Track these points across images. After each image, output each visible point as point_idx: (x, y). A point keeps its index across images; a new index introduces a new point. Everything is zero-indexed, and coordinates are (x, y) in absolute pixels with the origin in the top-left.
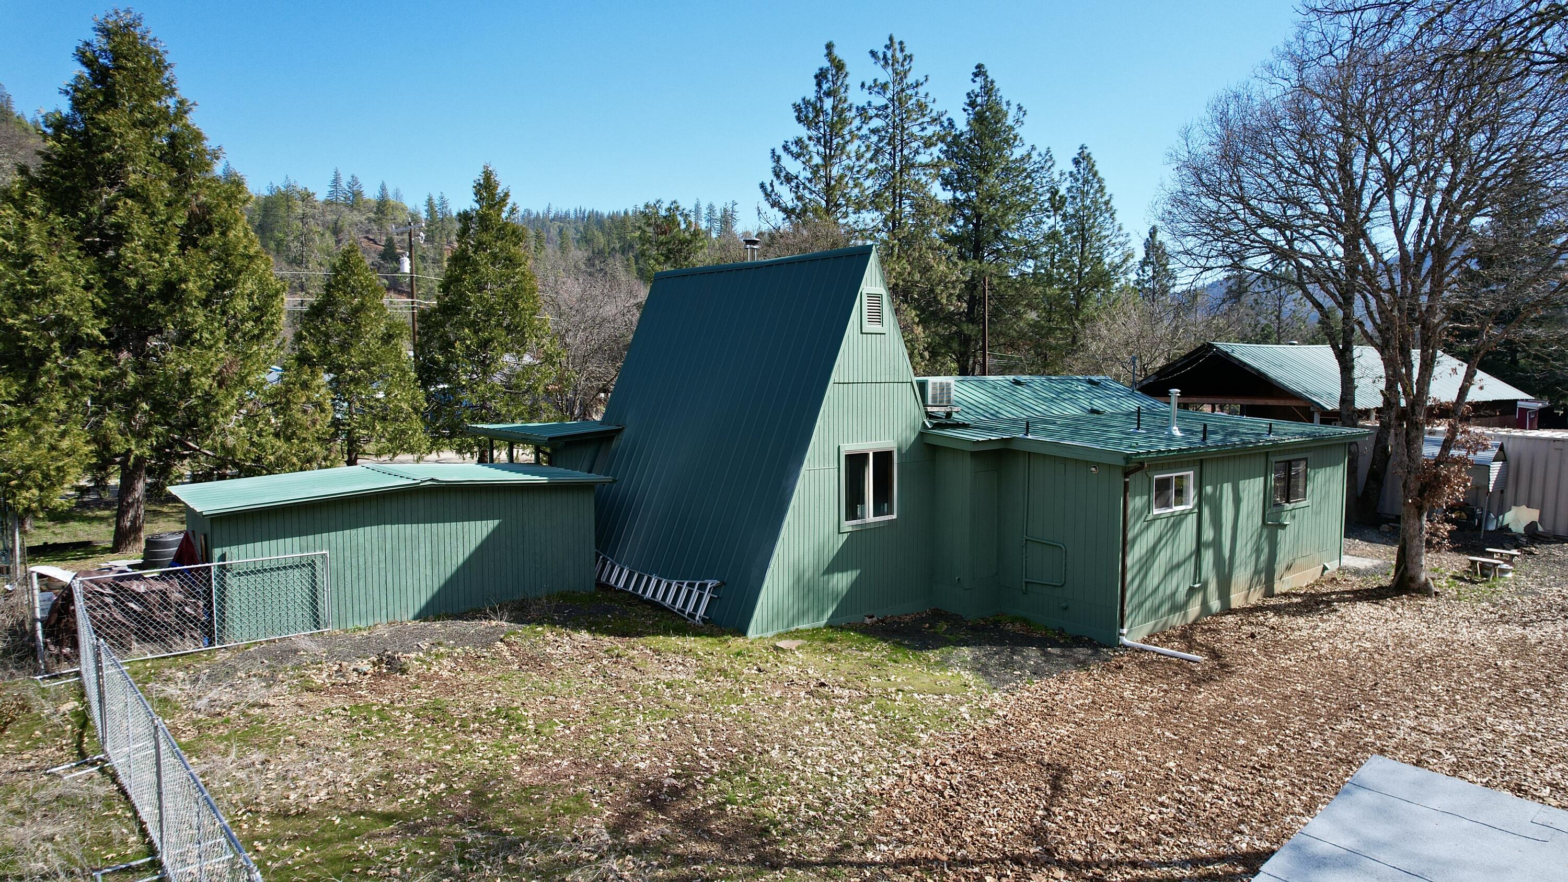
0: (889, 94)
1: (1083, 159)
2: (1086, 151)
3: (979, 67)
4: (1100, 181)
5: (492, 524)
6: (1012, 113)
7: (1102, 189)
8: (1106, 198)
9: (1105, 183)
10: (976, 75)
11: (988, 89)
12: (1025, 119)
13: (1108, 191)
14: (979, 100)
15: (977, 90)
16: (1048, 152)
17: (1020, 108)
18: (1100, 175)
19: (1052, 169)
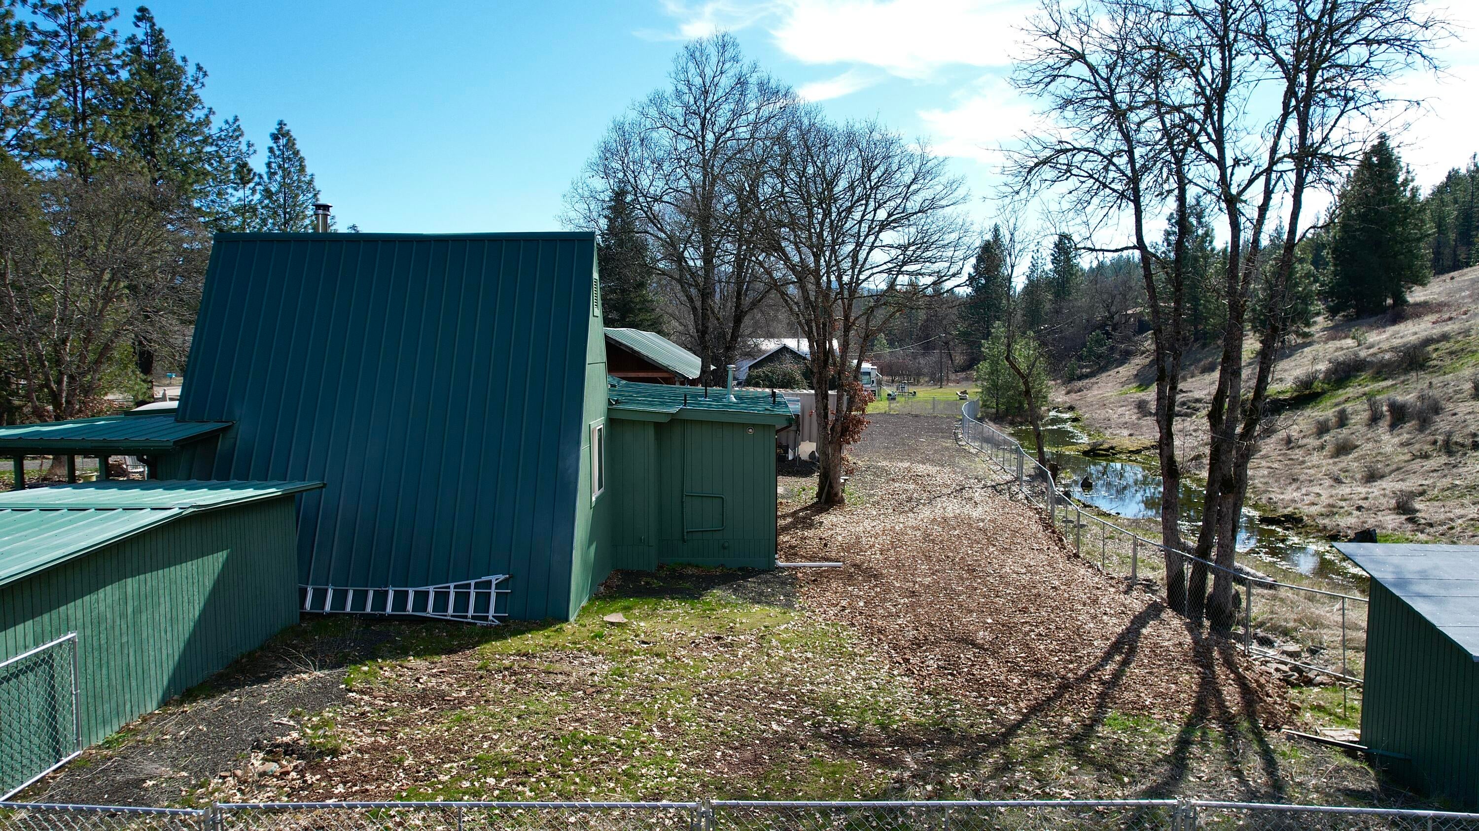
0: (62, 20)
1: (281, 134)
2: (286, 128)
3: (142, 10)
4: (301, 160)
5: (221, 557)
6: (191, 70)
7: (302, 169)
8: (308, 178)
9: (306, 163)
10: (139, 19)
11: (157, 38)
12: (206, 80)
13: (309, 170)
14: (145, 48)
15: (141, 37)
16: (236, 119)
17: (199, 68)
18: (302, 154)
19: (240, 139)
